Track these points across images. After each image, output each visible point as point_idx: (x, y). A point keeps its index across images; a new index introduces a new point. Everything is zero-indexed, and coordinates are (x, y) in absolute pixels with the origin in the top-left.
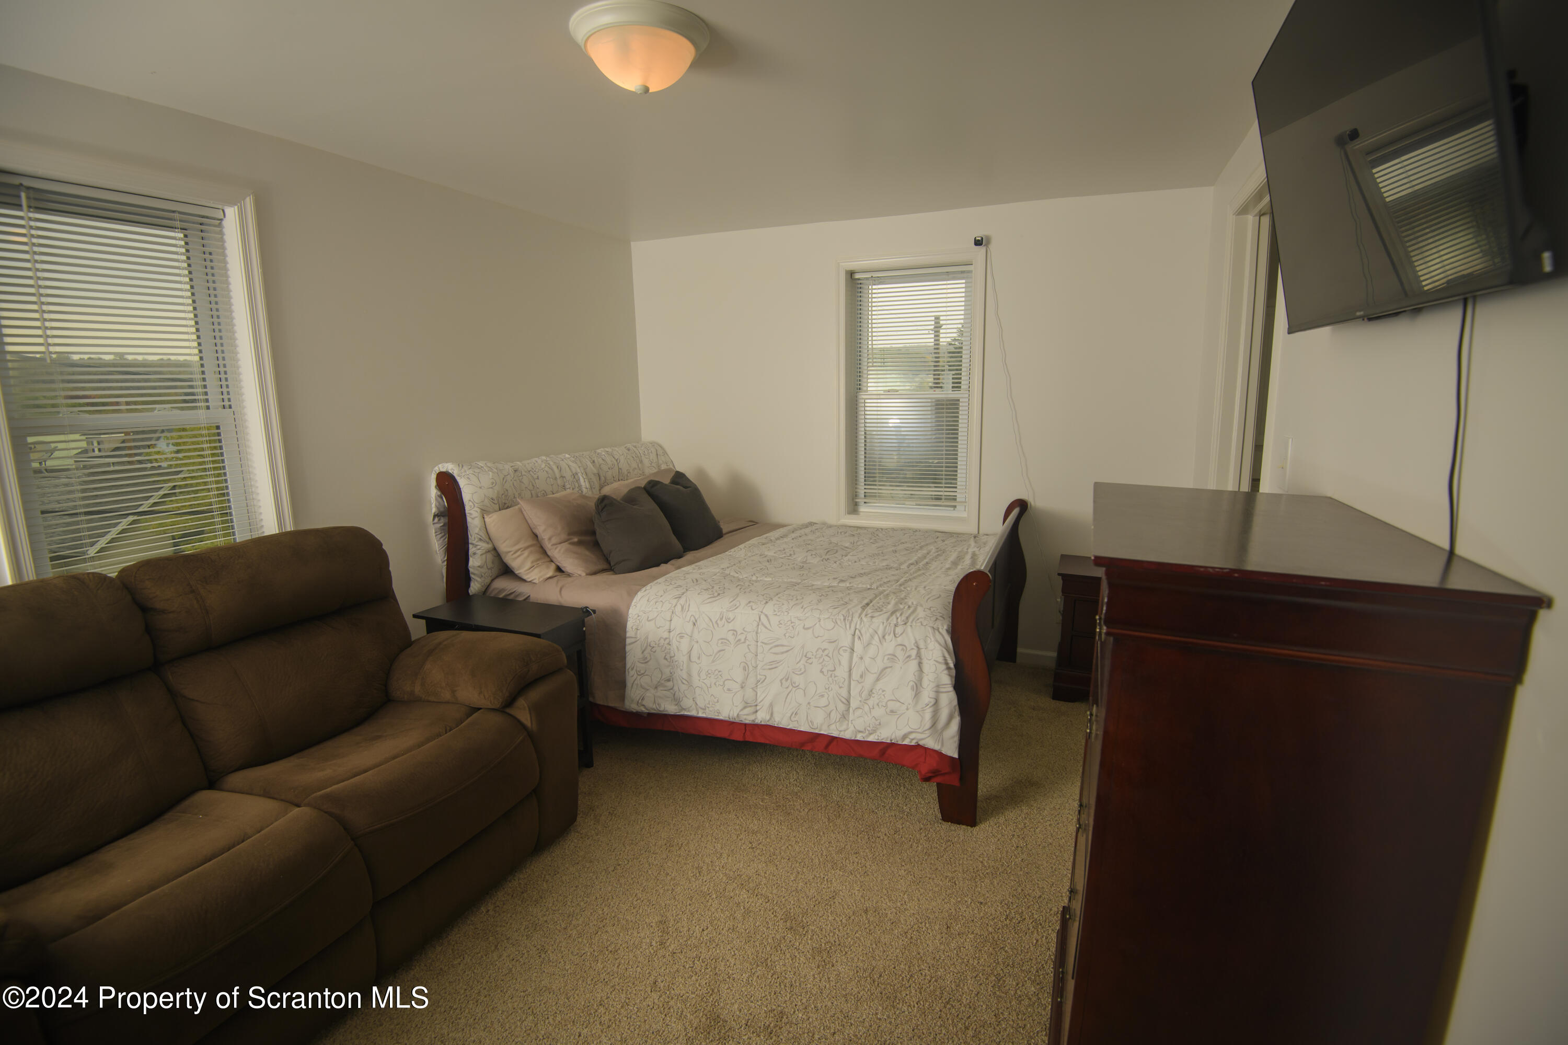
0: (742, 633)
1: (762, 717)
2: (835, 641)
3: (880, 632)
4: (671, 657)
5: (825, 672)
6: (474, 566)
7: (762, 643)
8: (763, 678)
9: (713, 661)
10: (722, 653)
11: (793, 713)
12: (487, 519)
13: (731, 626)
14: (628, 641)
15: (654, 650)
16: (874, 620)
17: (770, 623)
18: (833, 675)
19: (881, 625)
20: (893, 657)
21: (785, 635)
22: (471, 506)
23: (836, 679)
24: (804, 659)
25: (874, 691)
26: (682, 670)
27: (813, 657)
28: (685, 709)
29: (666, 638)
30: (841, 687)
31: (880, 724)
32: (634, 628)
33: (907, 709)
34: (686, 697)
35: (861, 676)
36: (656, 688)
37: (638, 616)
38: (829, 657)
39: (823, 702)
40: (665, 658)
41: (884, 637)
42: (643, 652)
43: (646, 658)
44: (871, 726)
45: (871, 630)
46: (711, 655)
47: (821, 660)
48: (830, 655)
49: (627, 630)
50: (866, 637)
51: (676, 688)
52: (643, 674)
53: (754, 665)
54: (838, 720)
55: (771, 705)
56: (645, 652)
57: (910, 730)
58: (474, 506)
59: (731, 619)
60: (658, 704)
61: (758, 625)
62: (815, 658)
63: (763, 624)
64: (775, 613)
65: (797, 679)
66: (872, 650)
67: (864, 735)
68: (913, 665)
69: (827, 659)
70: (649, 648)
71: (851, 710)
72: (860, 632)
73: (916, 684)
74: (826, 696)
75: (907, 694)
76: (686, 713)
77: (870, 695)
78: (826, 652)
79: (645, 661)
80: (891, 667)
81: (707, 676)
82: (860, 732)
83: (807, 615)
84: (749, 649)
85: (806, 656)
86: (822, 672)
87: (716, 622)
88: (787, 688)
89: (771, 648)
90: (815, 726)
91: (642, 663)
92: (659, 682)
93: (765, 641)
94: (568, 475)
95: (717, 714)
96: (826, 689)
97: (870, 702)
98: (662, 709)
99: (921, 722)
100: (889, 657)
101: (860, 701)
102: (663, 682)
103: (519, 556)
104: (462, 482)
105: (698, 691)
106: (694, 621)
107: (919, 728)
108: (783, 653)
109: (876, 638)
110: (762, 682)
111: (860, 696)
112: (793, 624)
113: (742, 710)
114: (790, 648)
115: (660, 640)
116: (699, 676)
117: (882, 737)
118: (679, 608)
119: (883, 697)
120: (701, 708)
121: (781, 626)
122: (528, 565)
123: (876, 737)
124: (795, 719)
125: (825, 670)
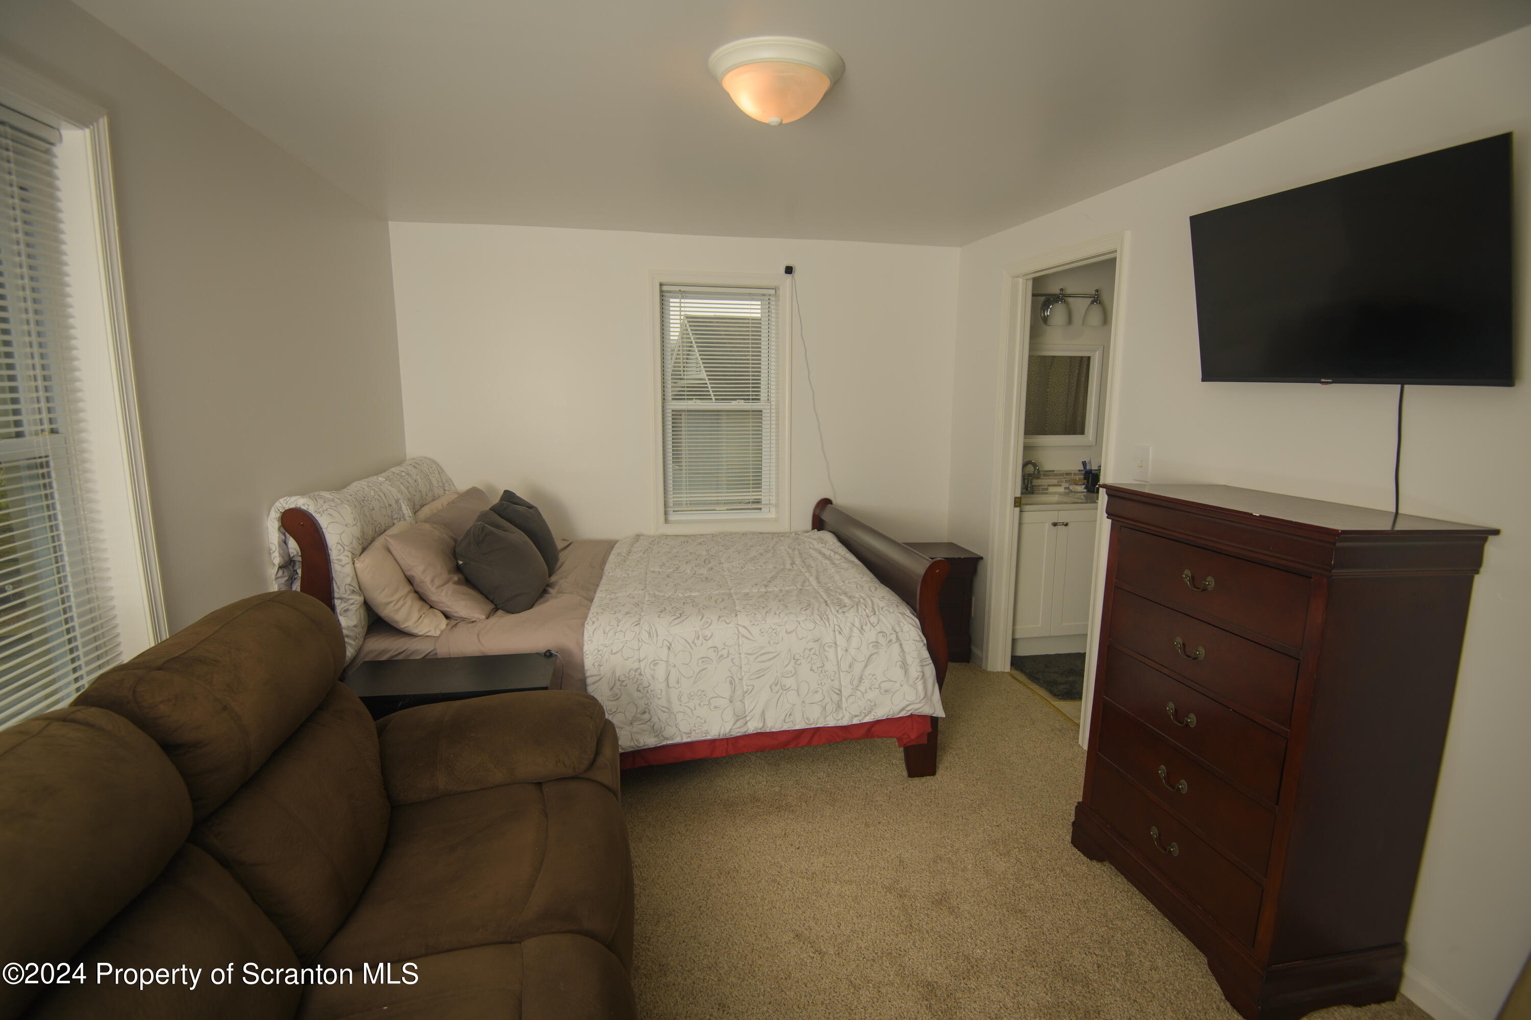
0: (724, 648)
1: (753, 726)
2: (819, 639)
3: (857, 624)
4: (644, 688)
5: (816, 670)
6: (348, 627)
7: (746, 654)
8: (751, 688)
9: (695, 682)
10: (703, 672)
11: (787, 715)
12: (358, 565)
13: (710, 643)
14: (589, 681)
15: (624, 684)
16: (847, 614)
17: (752, 635)
18: (823, 671)
19: (856, 618)
20: (876, 644)
21: (769, 643)
22: (340, 550)
23: (827, 673)
24: (793, 661)
25: (863, 677)
26: (659, 699)
27: (801, 658)
28: (667, 739)
29: (637, 669)
30: (832, 680)
31: (875, 704)
32: (596, 664)
33: (901, 686)
34: (669, 725)
35: (850, 667)
36: (631, 724)
37: (598, 651)
38: (817, 655)
39: (818, 697)
40: (638, 691)
41: (862, 628)
42: (612, 689)
43: (617, 695)
44: (867, 709)
45: (849, 624)
46: (691, 677)
47: (810, 659)
48: (817, 653)
49: (586, 668)
50: (846, 631)
51: (655, 719)
52: (615, 712)
53: (740, 677)
54: (834, 711)
55: (763, 713)
56: (614, 689)
57: (908, 703)
58: (344, 549)
59: (709, 637)
60: (636, 741)
61: (738, 638)
62: (803, 658)
63: (743, 636)
64: (752, 623)
65: (789, 682)
66: (855, 642)
67: (860, 718)
68: (896, 647)
69: (814, 657)
70: (618, 683)
71: (844, 699)
72: (840, 627)
73: (903, 663)
74: (820, 691)
75: (898, 674)
76: (669, 742)
77: (860, 682)
78: (813, 651)
79: (616, 698)
80: (877, 653)
81: (689, 698)
82: (856, 716)
83: (784, 620)
84: (733, 663)
85: (794, 658)
86: (812, 670)
87: (693, 642)
88: (778, 692)
89: (757, 658)
90: (812, 721)
91: (613, 701)
92: (634, 717)
93: (750, 652)
94: (393, 502)
95: (705, 735)
96: (819, 685)
97: (862, 688)
98: (641, 745)
99: (917, 693)
100: (874, 644)
101: (853, 689)
102: (639, 716)
103: (402, 606)
104: (323, 521)
105: (680, 717)
106: (669, 645)
107: (916, 699)
108: (770, 660)
109: (855, 630)
110: (750, 693)
111: (852, 684)
112: (774, 631)
113: (735, 724)
114: (775, 654)
115: (630, 672)
116: (680, 700)
117: (878, 716)
118: (645, 636)
119: (874, 680)
120: (686, 733)
121: (762, 634)
122: (415, 616)
123: (873, 717)
124: (790, 720)
125: (815, 668)
